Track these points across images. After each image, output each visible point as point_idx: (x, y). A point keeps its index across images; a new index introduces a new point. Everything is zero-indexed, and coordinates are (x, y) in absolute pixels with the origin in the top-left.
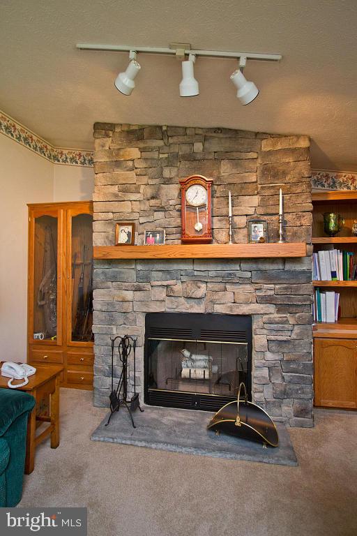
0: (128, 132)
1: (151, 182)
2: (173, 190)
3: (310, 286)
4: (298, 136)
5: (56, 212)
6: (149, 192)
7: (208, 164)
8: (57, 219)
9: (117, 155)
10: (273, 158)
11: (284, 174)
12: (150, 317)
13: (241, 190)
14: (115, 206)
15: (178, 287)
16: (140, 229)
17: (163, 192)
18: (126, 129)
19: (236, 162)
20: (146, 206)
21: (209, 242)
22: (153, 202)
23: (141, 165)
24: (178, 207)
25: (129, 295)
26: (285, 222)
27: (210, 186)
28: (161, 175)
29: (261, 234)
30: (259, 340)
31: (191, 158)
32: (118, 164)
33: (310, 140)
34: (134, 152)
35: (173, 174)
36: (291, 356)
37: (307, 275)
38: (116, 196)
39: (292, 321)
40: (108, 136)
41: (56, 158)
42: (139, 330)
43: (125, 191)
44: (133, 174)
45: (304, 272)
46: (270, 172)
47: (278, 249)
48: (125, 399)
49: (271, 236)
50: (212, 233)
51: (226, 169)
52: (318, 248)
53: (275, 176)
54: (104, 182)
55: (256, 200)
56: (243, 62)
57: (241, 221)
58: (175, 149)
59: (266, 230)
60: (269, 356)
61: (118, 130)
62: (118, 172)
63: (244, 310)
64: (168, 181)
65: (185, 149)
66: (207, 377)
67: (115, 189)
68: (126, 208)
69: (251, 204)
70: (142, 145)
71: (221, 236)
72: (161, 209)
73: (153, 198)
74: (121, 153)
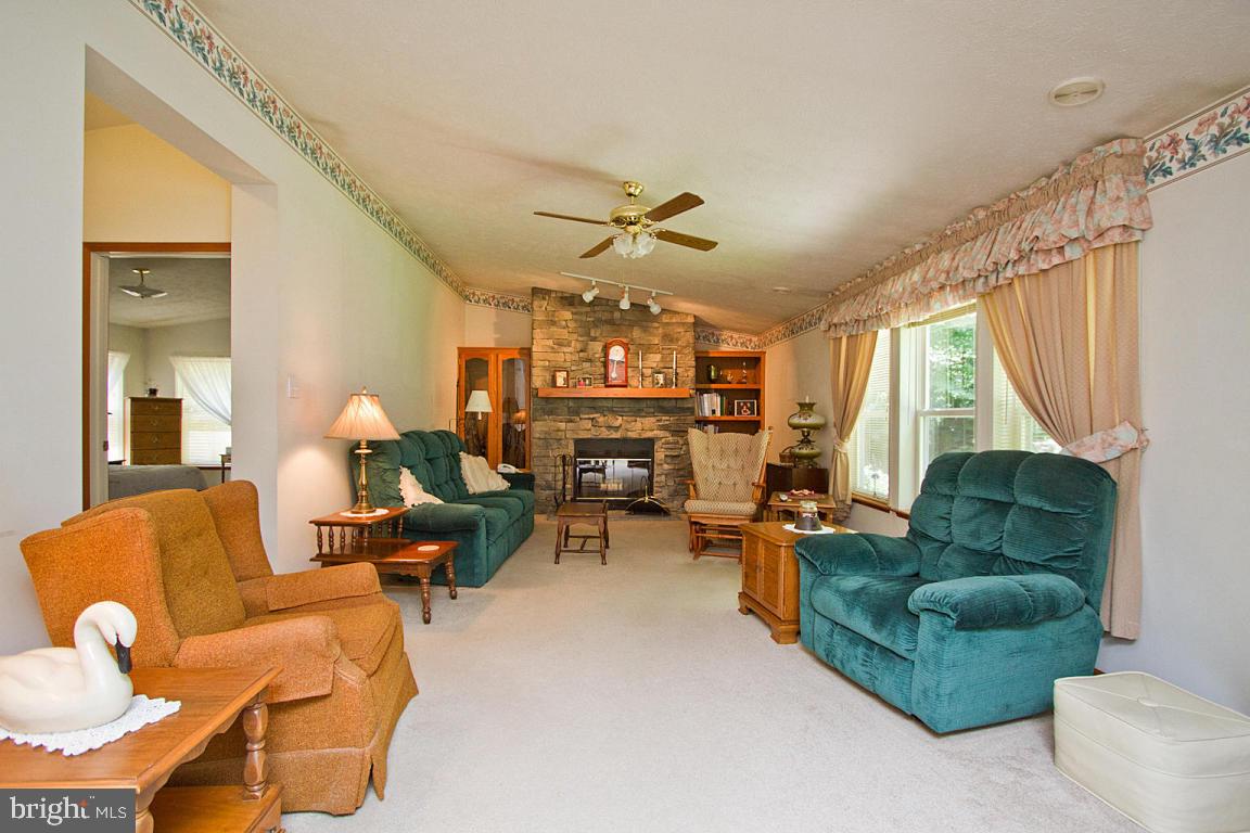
0: (562, 298)
1: (580, 339)
2: (597, 347)
3: (691, 419)
4: (687, 314)
5: (487, 355)
6: (579, 346)
7: (624, 328)
8: (487, 362)
9: (553, 316)
10: (670, 328)
11: (678, 340)
12: (578, 442)
13: (648, 349)
14: (551, 356)
15: (601, 419)
16: (571, 374)
17: (590, 347)
18: (560, 295)
19: (645, 329)
20: (576, 357)
21: (625, 386)
22: (581, 354)
23: (572, 325)
24: (603, 359)
25: (562, 425)
26: (677, 374)
27: (626, 347)
28: (588, 334)
29: (661, 382)
30: (659, 455)
31: (611, 322)
32: (553, 323)
33: (695, 316)
34: (567, 315)
35: (597, 335)
36: (681, 466)
37: (691, 410)
38: (553, 348)
39: (681, 442)
40: (544, 299)
41: (467, 298)
42: (571, 450)
43: (560, 345)
44: (566, 331)
45: (688, 408)
46: (668, 338)
47: (673, 392)
48: (564, 500)
49: (667, 383)
50: (627, 381)
51: (636, 333)
52: (702, 392)
53: (671, 341)
54: (541, 336)
55: (658, 357)
56: (654, 295)
57: (648, 372)
58: (599, 315)
59: (665, 379)
60: (666, 466)
61: (553, 295)
62: (554, 329)
63: (649, 434)
64: (594, 339)
65: (606, 316)
66: (621, 488)
67: (550, 342)
68: (560, 358)
69: (655, 359)
70: (574, 310)
71: (633, 382)
72: (590, 360)
73: (581, 351)
74: (557, 314)
